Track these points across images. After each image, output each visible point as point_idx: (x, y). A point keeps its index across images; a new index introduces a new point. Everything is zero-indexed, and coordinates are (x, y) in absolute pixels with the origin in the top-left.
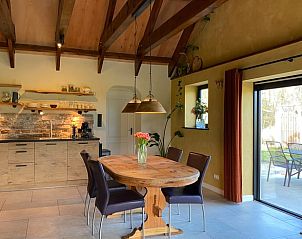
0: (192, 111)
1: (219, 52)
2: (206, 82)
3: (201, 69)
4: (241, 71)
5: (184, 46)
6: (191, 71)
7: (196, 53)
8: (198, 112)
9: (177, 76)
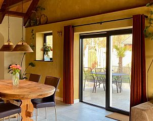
0: (42, 50)
1: (59, 14)
2: (51, 32)
3: (46, 23)
4: (73, 27)
5: (35, 6)
6: (40, 24)
7: (43, 12)
8: (45, 50)
9: (30, 26)
